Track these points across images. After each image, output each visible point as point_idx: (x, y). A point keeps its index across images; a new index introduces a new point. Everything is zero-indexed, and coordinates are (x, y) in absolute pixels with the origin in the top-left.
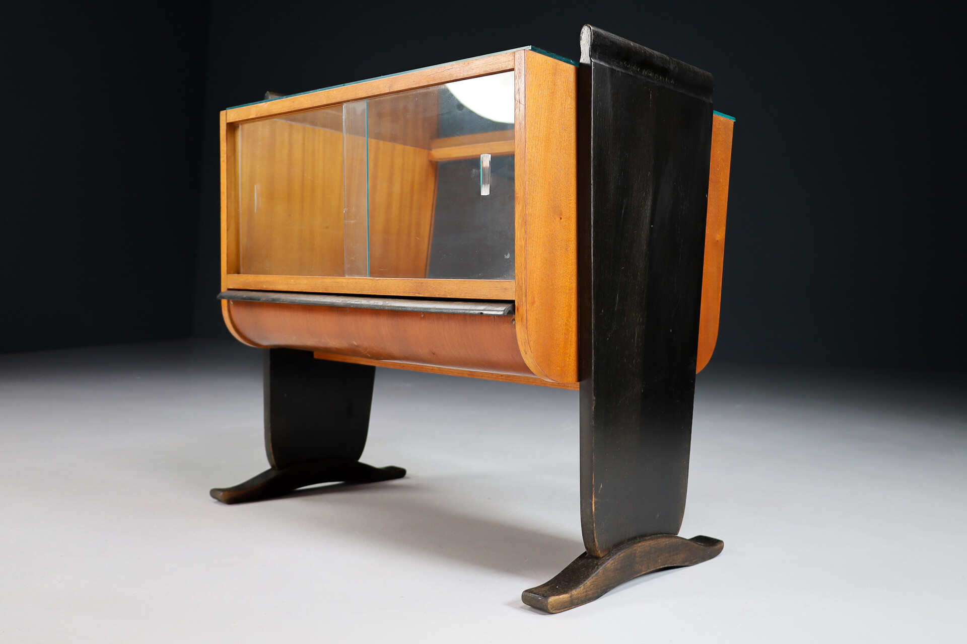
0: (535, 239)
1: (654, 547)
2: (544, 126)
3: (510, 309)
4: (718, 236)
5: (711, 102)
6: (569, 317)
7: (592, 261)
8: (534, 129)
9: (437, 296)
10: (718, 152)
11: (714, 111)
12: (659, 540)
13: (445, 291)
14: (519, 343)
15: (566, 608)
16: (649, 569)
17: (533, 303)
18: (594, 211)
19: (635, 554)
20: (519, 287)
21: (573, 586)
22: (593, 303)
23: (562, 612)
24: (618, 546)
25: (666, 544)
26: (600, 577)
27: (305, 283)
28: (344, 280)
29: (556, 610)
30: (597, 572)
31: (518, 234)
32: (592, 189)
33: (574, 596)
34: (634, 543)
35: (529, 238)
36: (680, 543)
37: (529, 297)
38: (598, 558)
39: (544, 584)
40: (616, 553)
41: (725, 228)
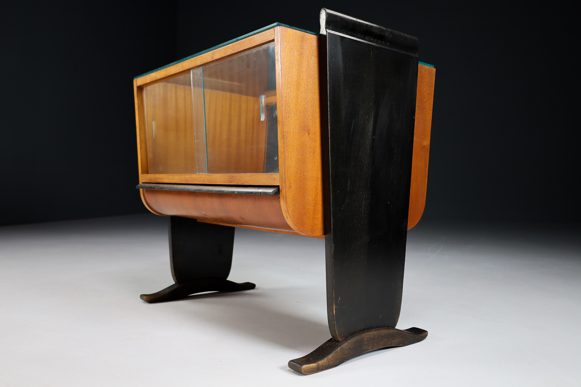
0: (290, 147)
1: (377, 335)
2: (295, 75)
3: (276, 191)
4: (425, 143)
5: (417, 56)
6: (317, 195)
7: (330, 160)
8: (288, 77)
9: (240, 184)
10: (425, 89)
11: (419, 62)
12: (380, 331)
13: (244, 181)
14: (283, 212)
15: (314, 371)
16: (373, 348)
17: (290, 187)
18: (331, 129)
19: (364, 339)
20: (281, 178)
21: (320, 359)
22: (331, 186)
23: (311, 374)
24: (352, 334)
25: (386, 333)
26: (339, 354)
27: (177, 178)
28: (195, 176)
29: (307, 373)
30: (337, 350)
31: (280, 144)
32: (329, 115)
33: (320, 365)
34: (364, 333)
35: (286, 147)
36: (396, 333)
37: (287, 183)
38: (338, 342)
39: (303, 357)
40: (350, 339)
41: (430, 138)
